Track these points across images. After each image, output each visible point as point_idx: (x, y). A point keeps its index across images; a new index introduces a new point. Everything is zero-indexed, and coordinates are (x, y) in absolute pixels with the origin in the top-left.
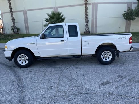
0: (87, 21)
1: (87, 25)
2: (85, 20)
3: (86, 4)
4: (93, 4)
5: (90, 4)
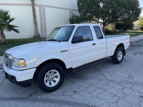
0: (36, 24)
1: (36, 28)
3: (33, 5)
4: (40, 6)
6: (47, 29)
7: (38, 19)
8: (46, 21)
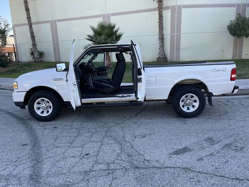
0: (162, 38)
1: (162, 46)
2: (157, 37)
3: (160, 9)
4: (173, 8)
5: (167, 8)
6: (181, 47)
7: (167, 32)
8: (181, 32)
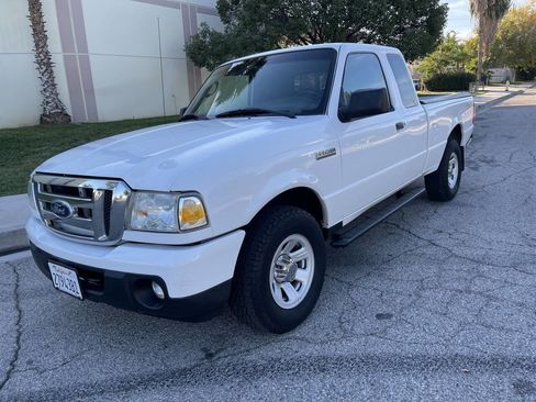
0: (45, 63)
7: (55, 45)
8: (90, 51)
